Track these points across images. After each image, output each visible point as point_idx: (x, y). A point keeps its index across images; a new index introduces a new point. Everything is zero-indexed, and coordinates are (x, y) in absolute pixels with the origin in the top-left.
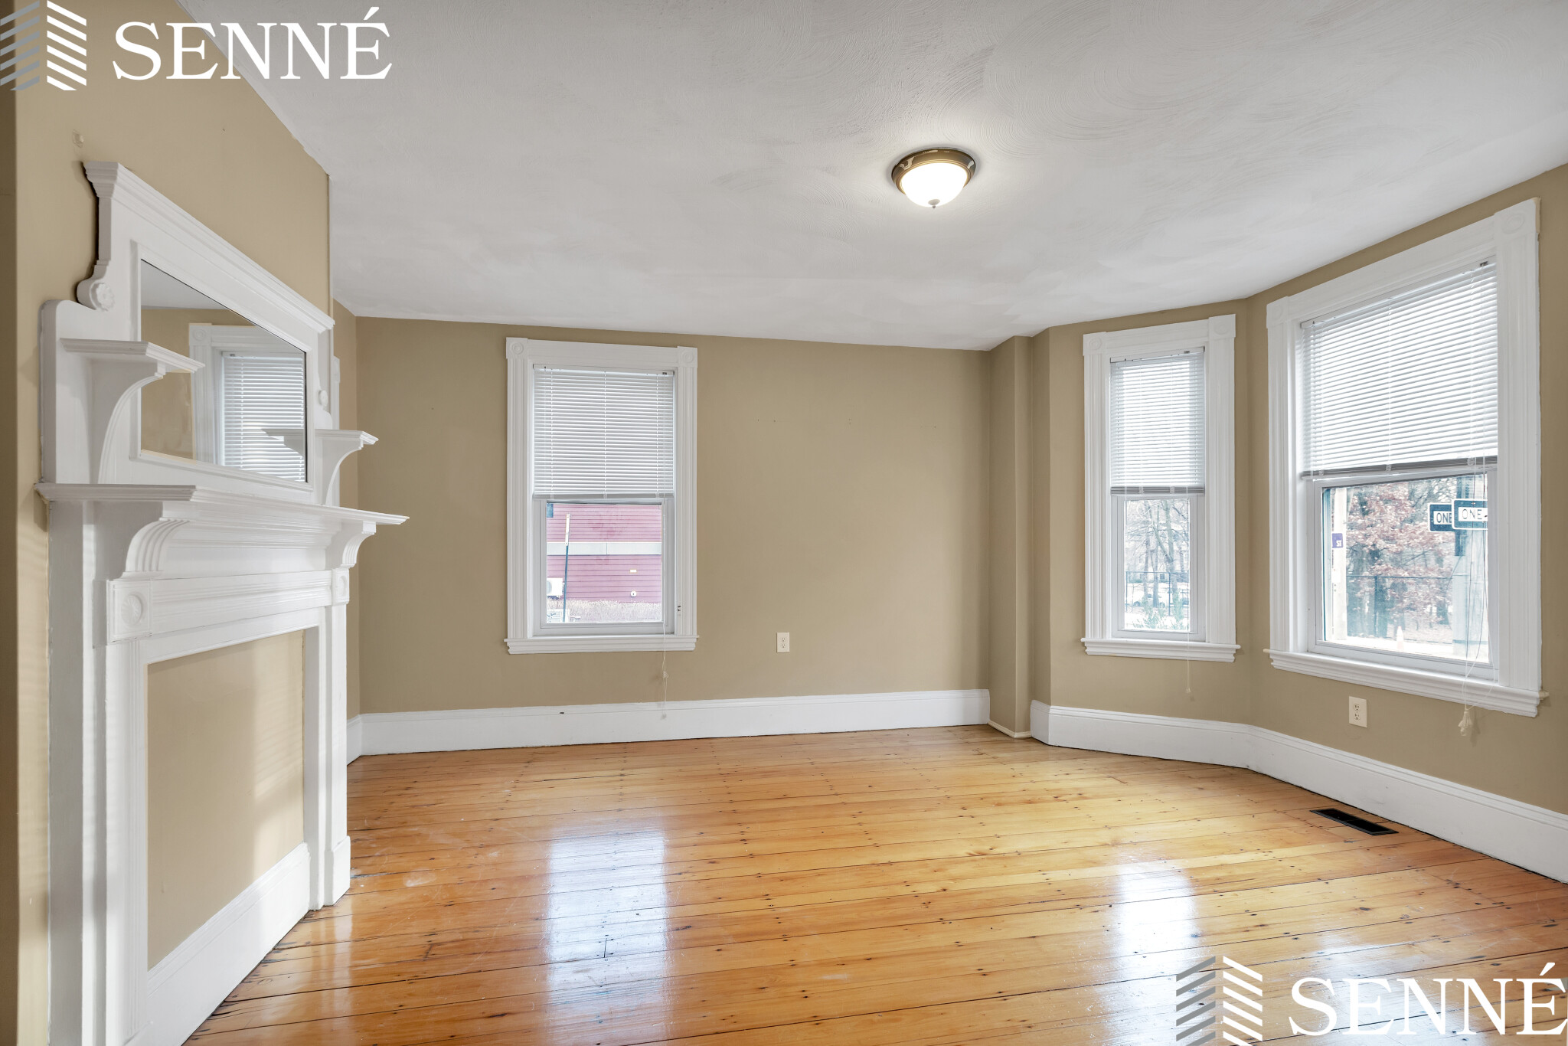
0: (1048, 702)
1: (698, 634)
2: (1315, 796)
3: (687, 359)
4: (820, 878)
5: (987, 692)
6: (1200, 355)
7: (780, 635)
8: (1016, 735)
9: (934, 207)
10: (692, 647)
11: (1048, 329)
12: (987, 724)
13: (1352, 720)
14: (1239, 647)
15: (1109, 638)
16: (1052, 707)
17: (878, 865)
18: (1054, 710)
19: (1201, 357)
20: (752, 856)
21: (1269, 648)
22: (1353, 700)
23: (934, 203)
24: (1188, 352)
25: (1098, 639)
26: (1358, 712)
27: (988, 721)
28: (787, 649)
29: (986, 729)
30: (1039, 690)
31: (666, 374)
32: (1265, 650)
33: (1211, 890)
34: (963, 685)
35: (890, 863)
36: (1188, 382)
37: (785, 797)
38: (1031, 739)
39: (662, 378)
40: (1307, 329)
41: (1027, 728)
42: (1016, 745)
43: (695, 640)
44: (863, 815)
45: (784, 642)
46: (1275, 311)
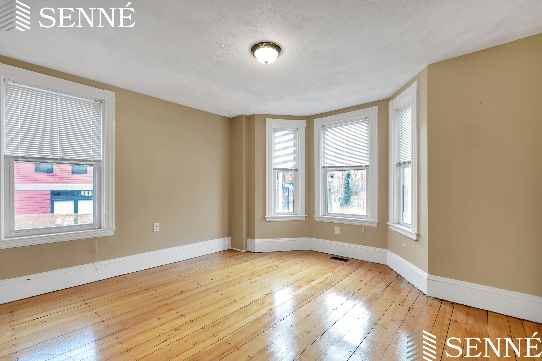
0: (254, 238)
1: (115, 227)
2: (327, 254)
3: (110, 97)
4: (227, 320)
5: (230, 238)
6: (296, 130)
7: (155, 224)
8: (243, 251)
9: (266, 64)
10: (112, 234)
11: (255, 114)
12: (230, 249)
13: (336, 233)
14: (306, 215)
15: (273, 216)
16: (256, 240)
17: (243, 308)
18: (257, 241)
19: (296, 131)
20: (192, 321)
21: (314, 215)
22: (336, 227)
23: (266, 62)
24: (293, 129)
25: (270, 216)
26: (337, 230)
27: (230, 248)
28: (158, 230)
29: (230, 250)
30: (251, 234)
31: (97, 101)
32: (314, 216)
33: (331, 286)
34: (223, 236)
35: (246, 306)
36: (293, 138)
37: (182, 293)
38: (248, 252)
39: (95, 103)
40: (325, 128)
41: (246, 248)
42: (243, 255)
43: (114, 231)
44: (219, 291)
45: (157, 227)
46: (316, 121)
